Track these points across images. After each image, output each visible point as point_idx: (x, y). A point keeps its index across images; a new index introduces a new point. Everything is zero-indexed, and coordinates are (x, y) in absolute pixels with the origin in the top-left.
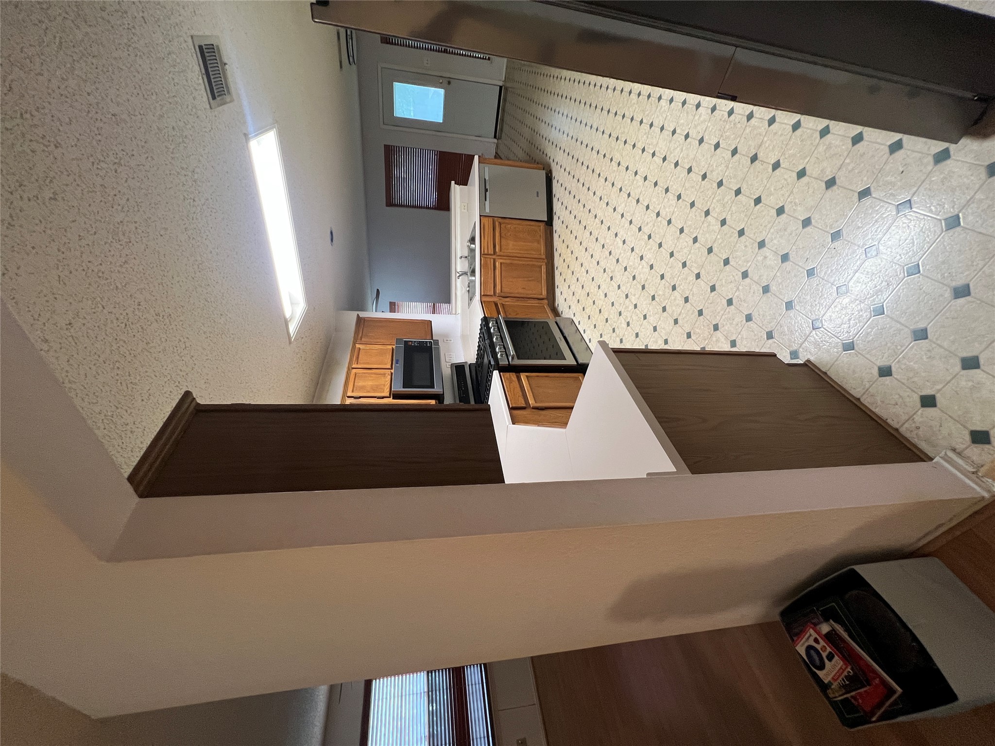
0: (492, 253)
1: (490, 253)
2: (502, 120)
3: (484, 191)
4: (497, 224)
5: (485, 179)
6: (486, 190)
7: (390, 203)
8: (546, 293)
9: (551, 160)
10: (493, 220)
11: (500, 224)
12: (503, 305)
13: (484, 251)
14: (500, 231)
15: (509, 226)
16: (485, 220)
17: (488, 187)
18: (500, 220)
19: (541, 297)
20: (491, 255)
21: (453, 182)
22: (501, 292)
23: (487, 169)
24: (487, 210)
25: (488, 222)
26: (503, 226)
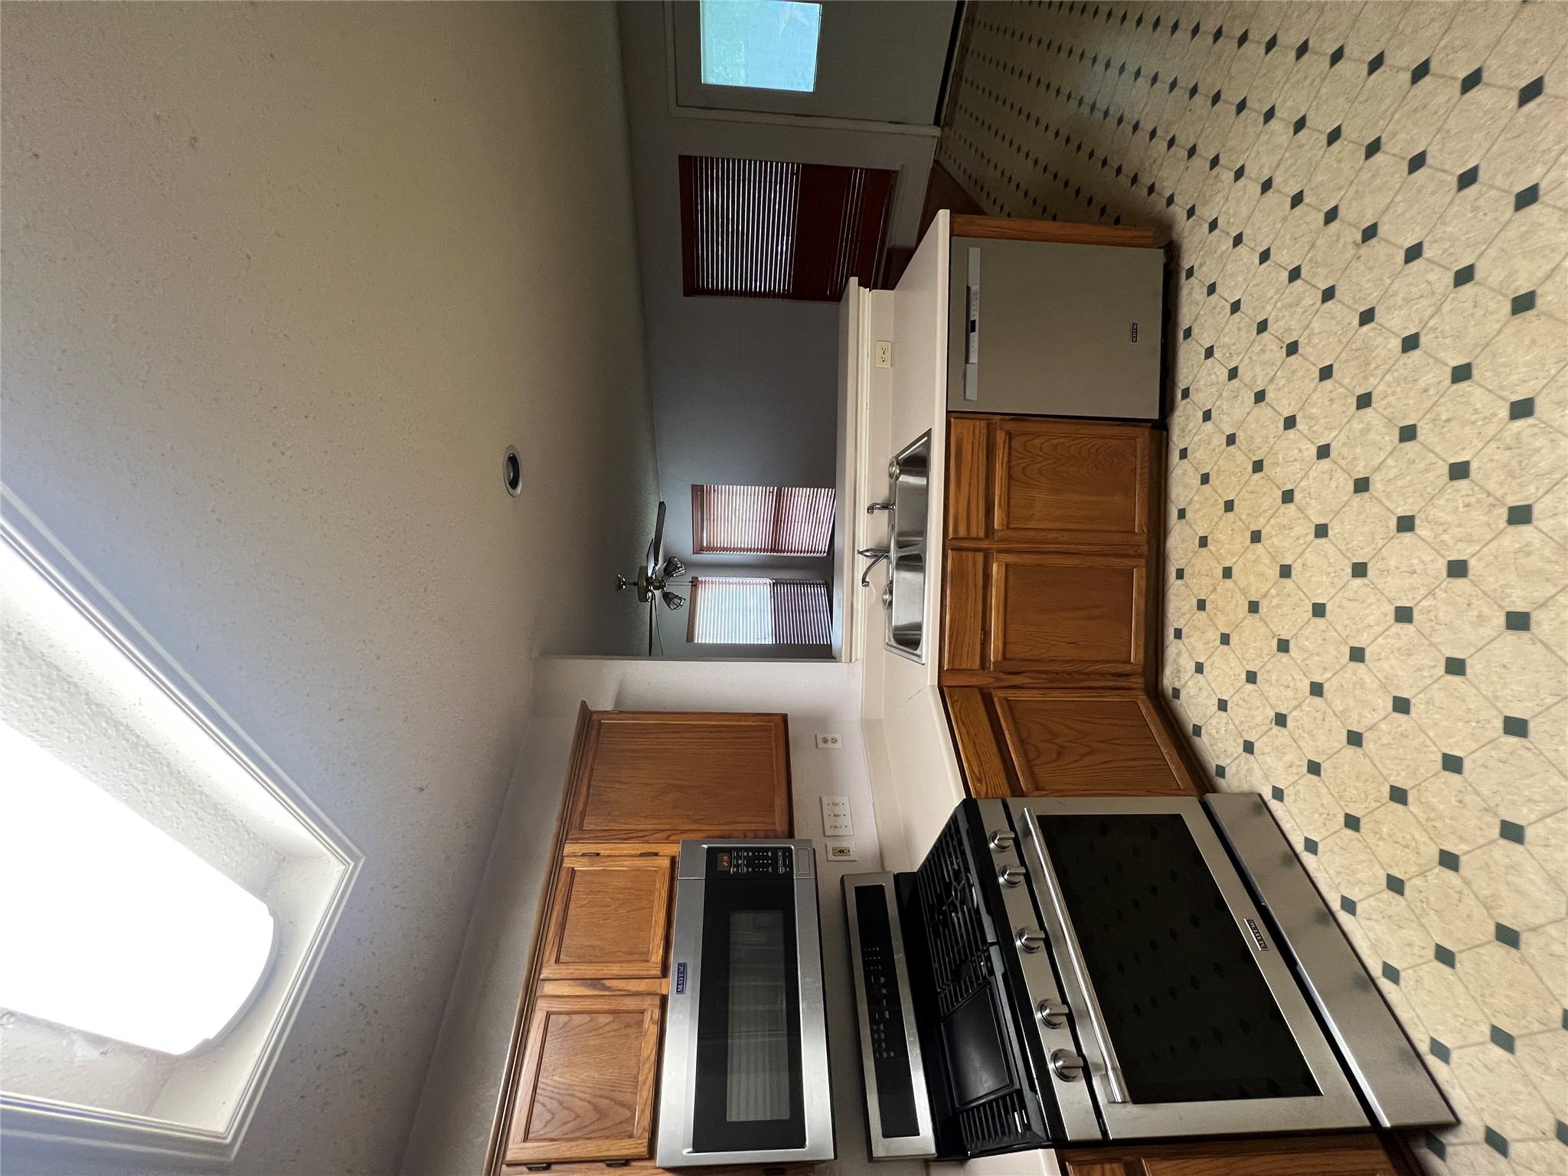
0: (982, 534)
1: (974, 534)
2: (959, 75)
3: (962, 327)
4: (1000, 437)
5: (968, 289)
6: (971, 326)
7: (693, 287)
8: (1141, 656)
9: (1179, 211)
10: (988, 425)
11: (1010, 436)
12: (1009, 704)
13: (956, 530)
14: (1009, 461)
15: (1037, 442)
16: (962, 427)
17: (975, 315)
18: (1011, 426)
19: (1128, 668)
20: (979, 539)
21: (854, 281)
22: (1004, 658)
23: (975, 254)
24: (972, 393)
25: (971, 434)
26: (1017, 443)
